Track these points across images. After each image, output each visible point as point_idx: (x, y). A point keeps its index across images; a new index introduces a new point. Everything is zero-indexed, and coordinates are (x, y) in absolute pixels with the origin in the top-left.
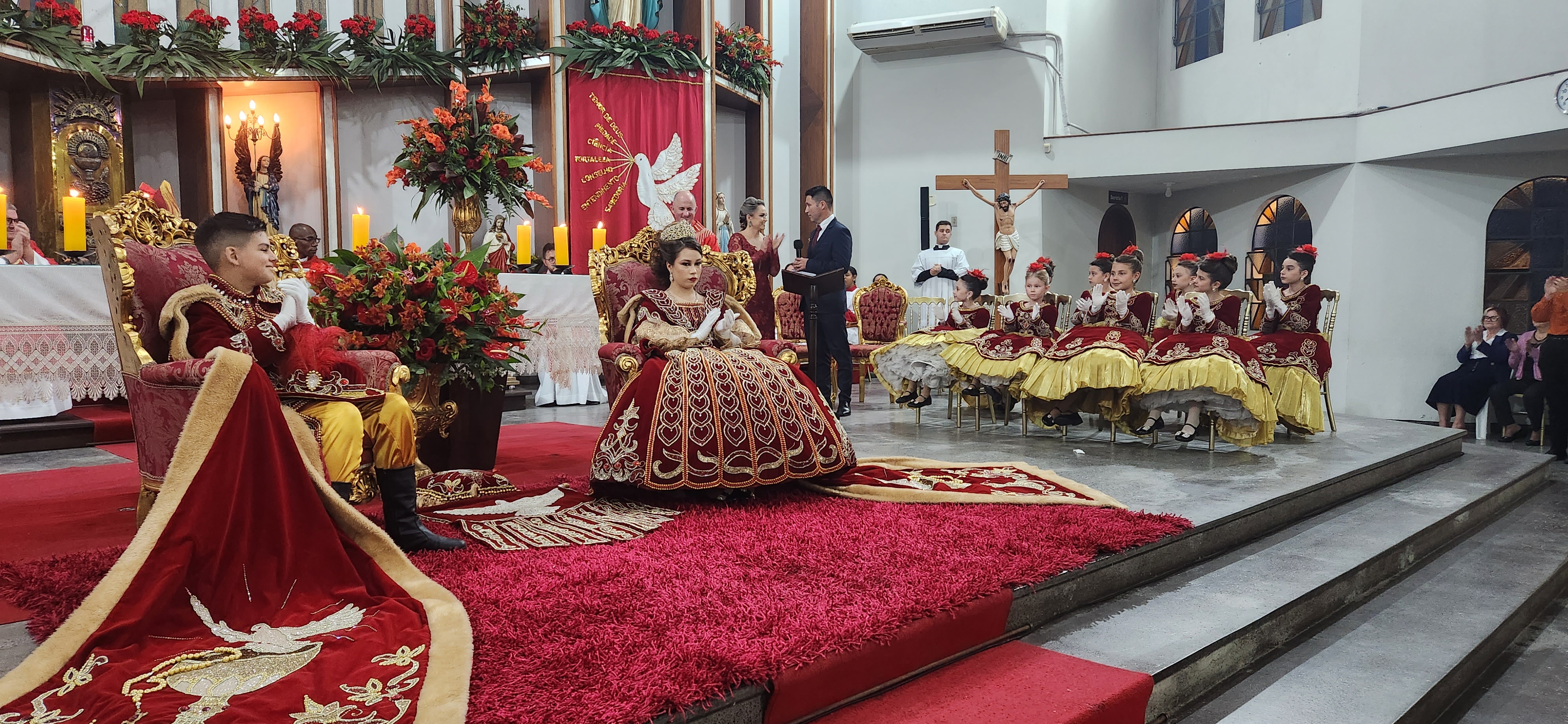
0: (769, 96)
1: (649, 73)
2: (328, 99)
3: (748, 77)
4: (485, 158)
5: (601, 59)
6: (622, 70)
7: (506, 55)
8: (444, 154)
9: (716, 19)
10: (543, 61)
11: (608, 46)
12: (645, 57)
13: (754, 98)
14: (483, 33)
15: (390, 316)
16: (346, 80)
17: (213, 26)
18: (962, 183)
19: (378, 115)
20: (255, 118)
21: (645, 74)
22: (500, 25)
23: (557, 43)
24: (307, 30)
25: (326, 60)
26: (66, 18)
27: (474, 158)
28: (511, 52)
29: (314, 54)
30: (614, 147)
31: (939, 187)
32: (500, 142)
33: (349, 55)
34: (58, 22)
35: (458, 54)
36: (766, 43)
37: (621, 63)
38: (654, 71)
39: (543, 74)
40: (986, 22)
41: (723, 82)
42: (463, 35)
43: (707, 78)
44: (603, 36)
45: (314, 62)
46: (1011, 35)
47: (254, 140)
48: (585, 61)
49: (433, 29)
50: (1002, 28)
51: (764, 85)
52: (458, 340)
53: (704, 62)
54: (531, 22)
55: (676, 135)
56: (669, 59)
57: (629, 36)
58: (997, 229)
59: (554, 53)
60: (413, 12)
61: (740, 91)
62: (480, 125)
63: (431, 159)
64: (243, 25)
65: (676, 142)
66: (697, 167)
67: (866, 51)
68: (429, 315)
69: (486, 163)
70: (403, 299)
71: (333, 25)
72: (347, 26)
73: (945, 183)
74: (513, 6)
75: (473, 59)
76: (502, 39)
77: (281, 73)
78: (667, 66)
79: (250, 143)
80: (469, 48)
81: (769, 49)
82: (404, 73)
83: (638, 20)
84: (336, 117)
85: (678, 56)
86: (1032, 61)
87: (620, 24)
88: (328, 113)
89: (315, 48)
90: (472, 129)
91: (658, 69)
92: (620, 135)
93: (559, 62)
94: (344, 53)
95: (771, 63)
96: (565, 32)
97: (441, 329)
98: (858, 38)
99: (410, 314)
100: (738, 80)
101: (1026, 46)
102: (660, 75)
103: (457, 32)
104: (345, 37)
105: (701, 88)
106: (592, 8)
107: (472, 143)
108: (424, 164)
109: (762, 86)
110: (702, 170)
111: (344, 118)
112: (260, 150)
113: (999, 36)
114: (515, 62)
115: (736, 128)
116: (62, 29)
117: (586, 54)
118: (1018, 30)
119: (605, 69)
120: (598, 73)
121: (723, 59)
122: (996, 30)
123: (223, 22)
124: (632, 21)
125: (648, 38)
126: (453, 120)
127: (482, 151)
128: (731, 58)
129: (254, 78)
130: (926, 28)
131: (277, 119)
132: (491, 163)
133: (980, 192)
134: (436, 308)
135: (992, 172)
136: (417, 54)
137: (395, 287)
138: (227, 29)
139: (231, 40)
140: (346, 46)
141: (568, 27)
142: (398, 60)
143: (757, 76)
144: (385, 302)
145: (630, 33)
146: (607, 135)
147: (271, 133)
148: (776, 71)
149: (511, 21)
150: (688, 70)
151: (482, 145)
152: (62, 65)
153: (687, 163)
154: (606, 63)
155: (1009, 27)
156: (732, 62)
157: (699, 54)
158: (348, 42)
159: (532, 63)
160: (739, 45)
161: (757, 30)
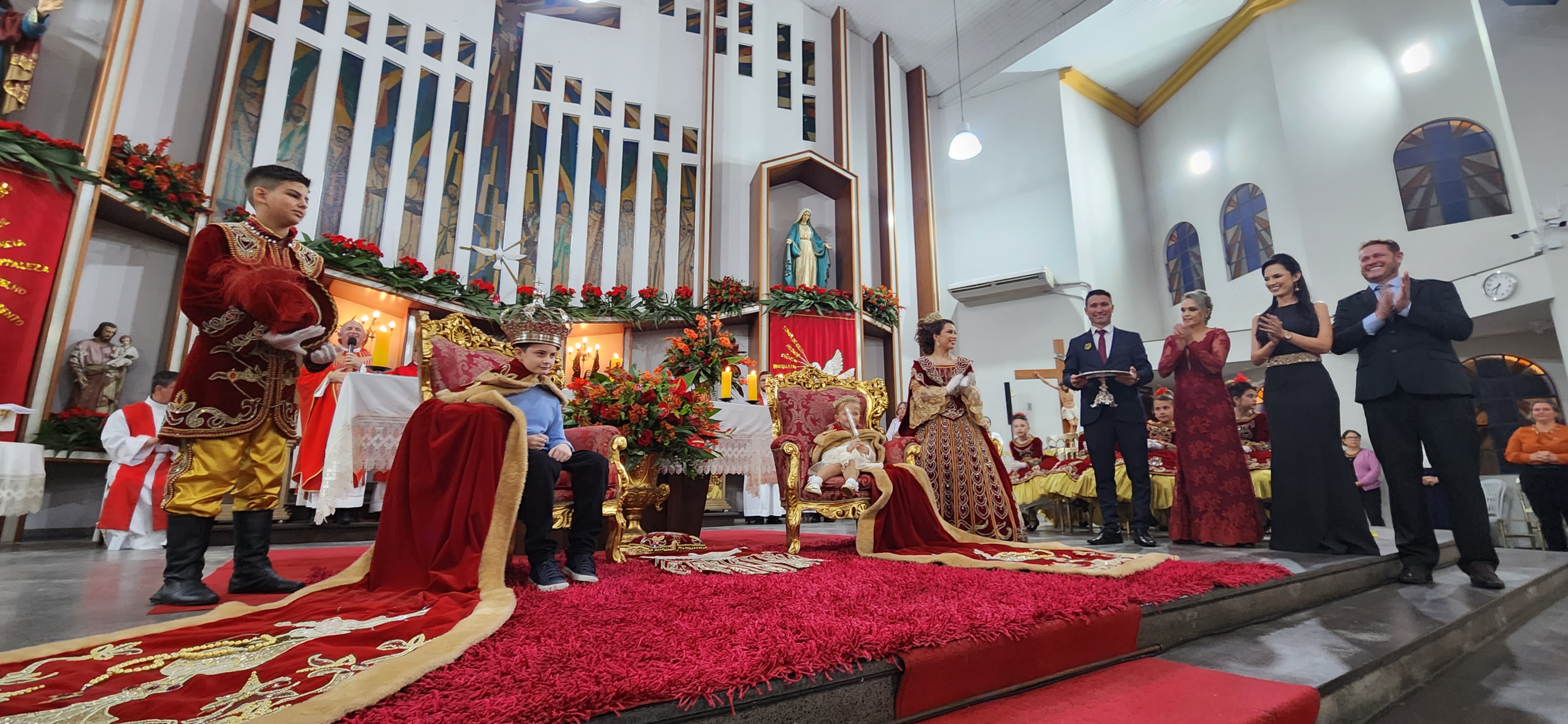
0: (898, 327)
1: (820, 313)
2: (628, 336)
3: (884, 315)
4: (714, 357)
5: (791, 306)
6: (803, 311)
7: (733, 305)
8: (689, 357)
9: (863, 284)
10: (756, 309)
11: (795, 298)
12: (818, 304)
13: (888, 329)
14: (720, 295)
15: (623, 414)
16: (638, 323)
17: (566, 294)
18: (1034, 375)
19: (657, 346)
20: (585, 349)
21: (818, 314)
22: (731, 289)
23: (764, 298)
24: (618, 295)
25: (627, 311)
26: (486, 290)
27: (707, 358)
28: (736, 304)
29: (621, 308)
30: (798, 359)
31: (1017, 378)
32: (723, 348)
33: (642, 309)
34: (481, 292)
35: (705, 307)
36: (894, 296)
37: (802, 307)
38: (823, 312)
39: (755, 316)
40: (1040, 276)
41: (868, 319)
42: (709, 297)
43: (857, 315)
44: (792, 292)
45: (621, 313)
46: (1057, 285)
47: (584, 360)
48: (781, 307)
49: (691, 294)
50: (1050, 280)
51: (895, 321)
52: (669, 431)
53: (855, 306)
54: (750, 288)
55: (838, 351)
56: (834, 305)
57: (808, 293)
58: (1062, 405)
59: (763, 303)
60: (681, 285)
61: (879, 324)
62: (713, 338)
63: (682, 360)
64: (584, 293)
65: (838, 354)
66: (853, 370)
67: (961, 301)
68: (649, 413)
69: (715, 361)
70: (633, 402)
71: (635, 293)
72: (642, 293)
73: (1020, 375)
74: (739, 280)
75: (713, 310)
76: (731, 297)
77: (600, 319)
78: (832, 309)
79: (581, 362)
80: (711, 303)
81: (897, 299)
82: (672, 319)
83: (814, 283)
84: (631, 347)
85: (838, 302)
86: (1073, 300)
87: (803, 286)
88: (627, 344)
89: (622, 305)
90: (707, 342)
91: (826, 310)
92: (803, 352)
93: (765, 308)
94: (638, 308)
95: (898, 307)
96: (769, 292)
97: (657, 423)
98: (954, 292)
99: (636, 412)
100: (878, 317)
101: (1067, 291)
102: (828, 314)
103: (705, 295)
104: (641, 299)
105: (854, 322)
106: (787, 279)
107: (707, 349)
108: (677, 363)
109: (893, 321)
110: (855, 372)
111: (636, 348)
112: (587, 366)
113: (1048, 285)
114: (739, 310)
115: (877, 349)
116: (484, 295)
117: (782, 303)
118: (1060, 282)
119: (793, 311)
120: (788, 314)
121: (867, 304)
122: (1046, 281)
123: (572, 292)
124: (811, 282)
125: (820, 292)
126: (696, 336)
127: (712, 354)
128: (872, 304)
129: (587, 322)
130: (999, 283)
131: (598, 347)
132: (717, 362)
133: (1047, 380)
134: (655, 409)
135: (1055, 368)
136: (681, 308)
137: (627, 393)
138: (574, 295)
139: (577, 301)
140: (640, 304)
141: (771, 289)
142: (669, 311)
143: (890, 315)
144: (620, 403)
145: (807, 290)
146: (794, 352)
147: (594, 357)
148: (902, 312)
149: (737, 287)
150: (846, 311)
151: (712, 350)
152: (480, 316)
153: (846, 367)
154: (793, 308)
155: (1055, 281)
156: (873, 307)
157: (852, 302)
158: (641, 302)
159: (747, 310)
160: (877, 296)
161: (889, 288)
